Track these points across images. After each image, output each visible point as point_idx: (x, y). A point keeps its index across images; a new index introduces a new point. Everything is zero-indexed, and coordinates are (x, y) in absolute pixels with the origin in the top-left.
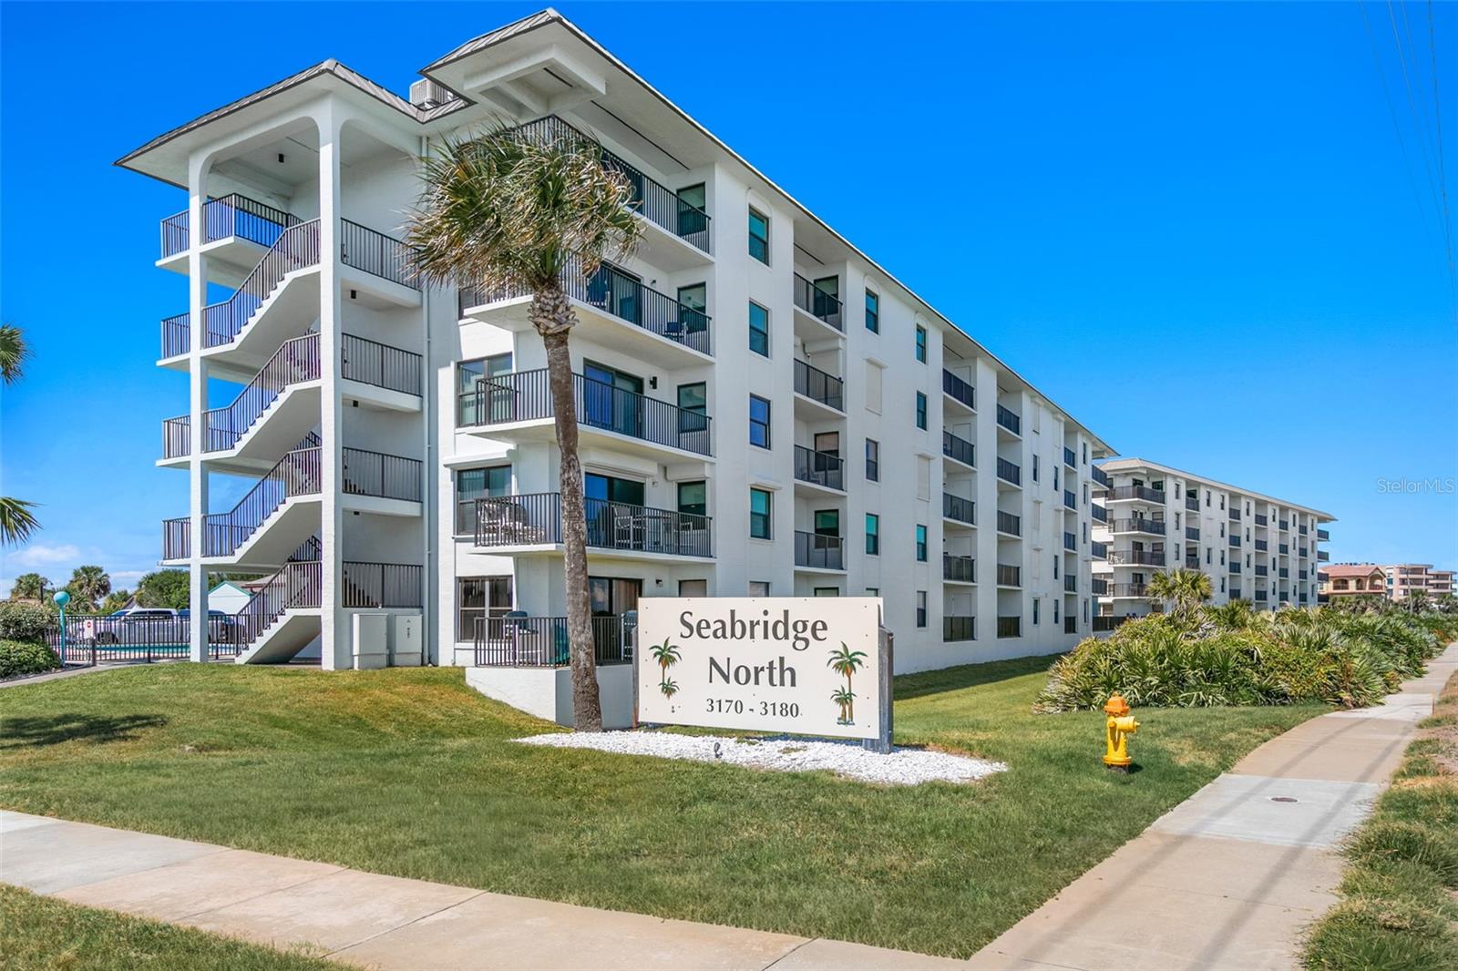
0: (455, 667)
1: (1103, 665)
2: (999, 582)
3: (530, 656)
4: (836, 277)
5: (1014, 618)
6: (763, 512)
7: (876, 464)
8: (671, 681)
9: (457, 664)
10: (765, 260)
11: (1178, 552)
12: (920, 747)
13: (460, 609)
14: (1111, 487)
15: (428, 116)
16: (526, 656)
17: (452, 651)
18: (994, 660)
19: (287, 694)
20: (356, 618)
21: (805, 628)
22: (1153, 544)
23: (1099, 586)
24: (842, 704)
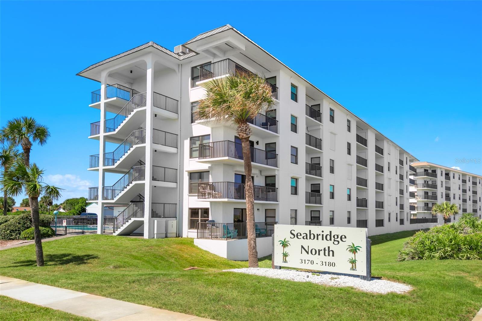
0: (188, 238)
1: (428, 243)
2: (376, 207)
3: (216, 235)
4: (319, 105)
5: (381, 220)
6: (295, 185)
7: (333, 168)
8: (286, 253)
9: (189, 237)
10: (296, 101)
11: (442, 195)
12: (379, 278)
13: (190, 218)
14: (416, 172)
15: (181, 58)
16: (214, 235)
17: (188, 233)
18: (374, 235)
19: (136, 247)
20: (156, 221)
21: (338, 237)
22: (432, 192)
23: (412, 208)
24: (352, 263)
